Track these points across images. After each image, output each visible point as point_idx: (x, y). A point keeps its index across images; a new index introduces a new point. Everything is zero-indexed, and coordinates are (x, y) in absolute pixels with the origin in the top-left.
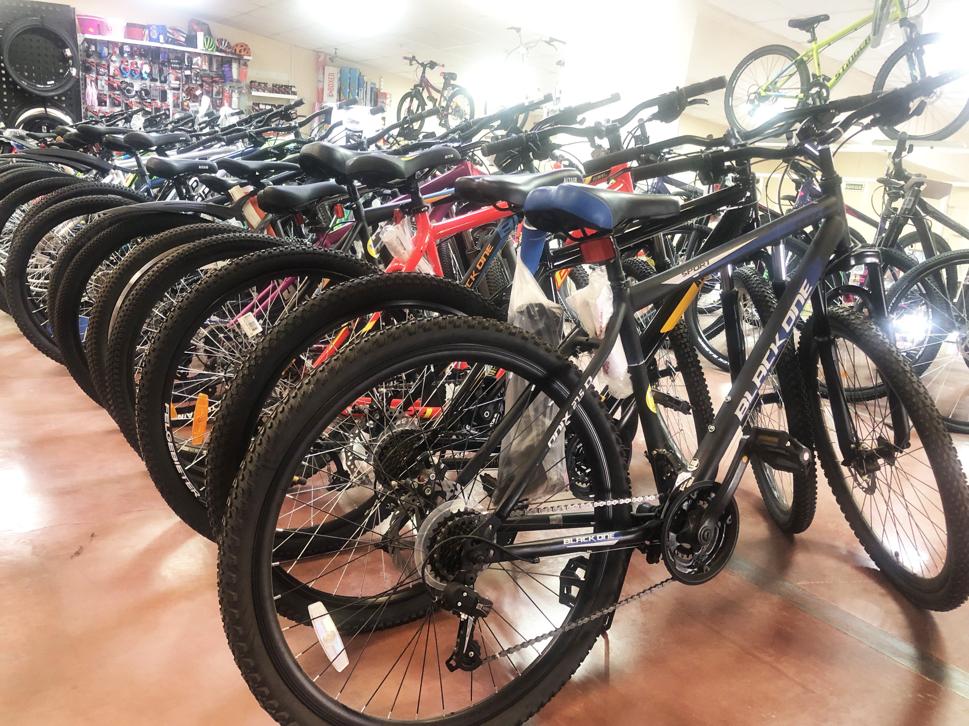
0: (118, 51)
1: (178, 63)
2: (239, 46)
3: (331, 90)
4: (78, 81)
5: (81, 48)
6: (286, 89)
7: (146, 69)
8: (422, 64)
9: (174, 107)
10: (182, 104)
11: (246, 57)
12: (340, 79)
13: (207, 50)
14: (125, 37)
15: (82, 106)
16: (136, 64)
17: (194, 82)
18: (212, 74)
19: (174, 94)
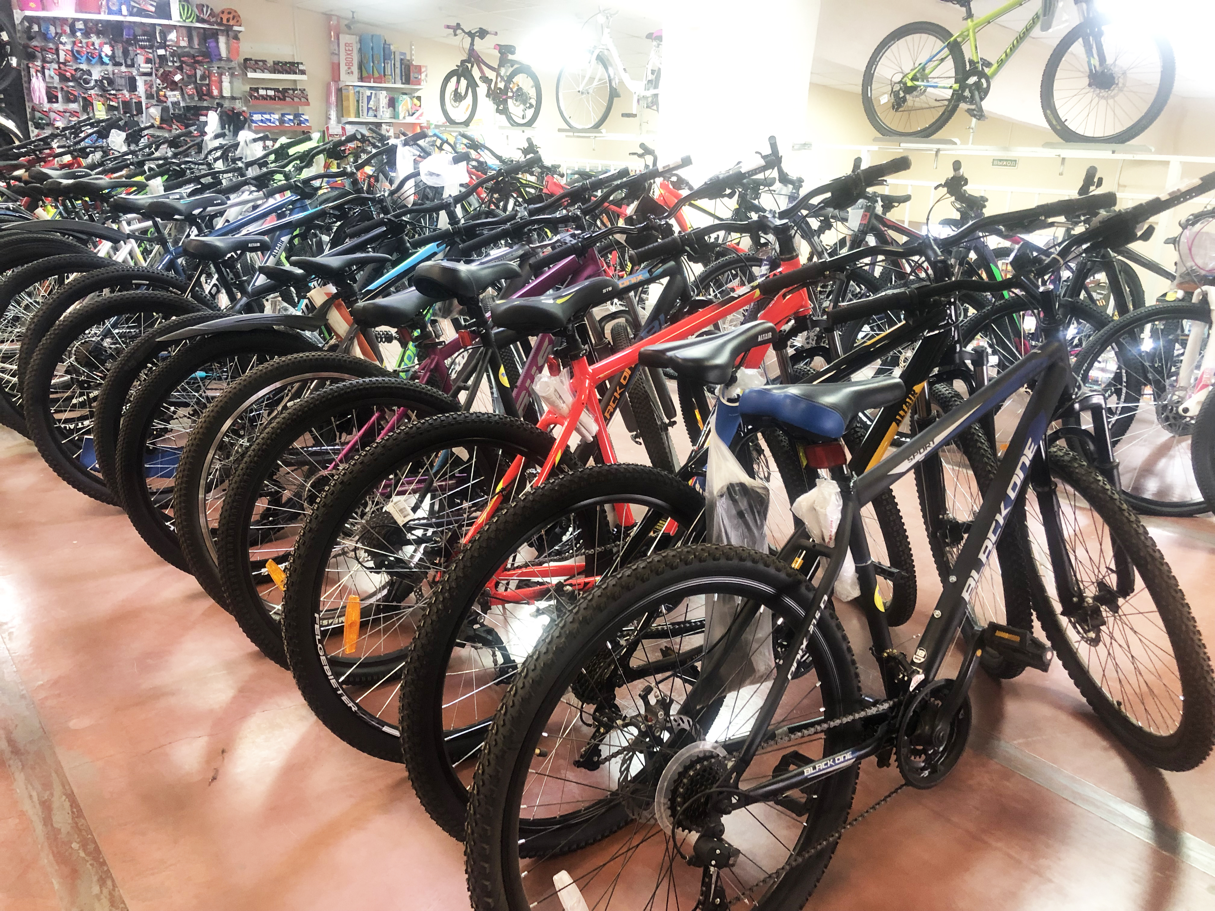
0: (68, 30)
1: (148, 40)
2: (225, 13)
3: (349, 65)
4: (19, 72)
5: (19, 28)
6: (291, 67)
7: (107, 50)
8: (470, 34)
9: (147, 98)
10: (157, 93)
11: (236, 28)
12: (360, 50)
13: (185, 21)
14: (76, 11)
15: (27, 104)
16: (93, 44)
17: (170, 64)
18: (192, 52)
19: (145, 81)
